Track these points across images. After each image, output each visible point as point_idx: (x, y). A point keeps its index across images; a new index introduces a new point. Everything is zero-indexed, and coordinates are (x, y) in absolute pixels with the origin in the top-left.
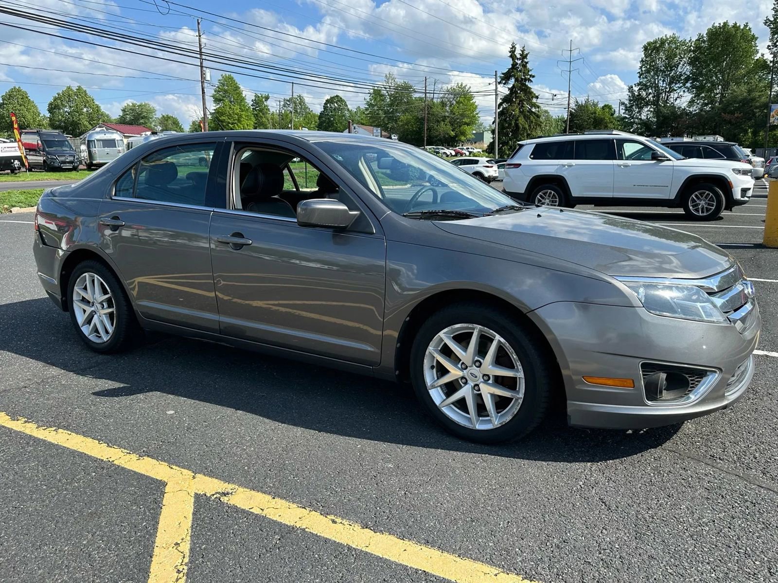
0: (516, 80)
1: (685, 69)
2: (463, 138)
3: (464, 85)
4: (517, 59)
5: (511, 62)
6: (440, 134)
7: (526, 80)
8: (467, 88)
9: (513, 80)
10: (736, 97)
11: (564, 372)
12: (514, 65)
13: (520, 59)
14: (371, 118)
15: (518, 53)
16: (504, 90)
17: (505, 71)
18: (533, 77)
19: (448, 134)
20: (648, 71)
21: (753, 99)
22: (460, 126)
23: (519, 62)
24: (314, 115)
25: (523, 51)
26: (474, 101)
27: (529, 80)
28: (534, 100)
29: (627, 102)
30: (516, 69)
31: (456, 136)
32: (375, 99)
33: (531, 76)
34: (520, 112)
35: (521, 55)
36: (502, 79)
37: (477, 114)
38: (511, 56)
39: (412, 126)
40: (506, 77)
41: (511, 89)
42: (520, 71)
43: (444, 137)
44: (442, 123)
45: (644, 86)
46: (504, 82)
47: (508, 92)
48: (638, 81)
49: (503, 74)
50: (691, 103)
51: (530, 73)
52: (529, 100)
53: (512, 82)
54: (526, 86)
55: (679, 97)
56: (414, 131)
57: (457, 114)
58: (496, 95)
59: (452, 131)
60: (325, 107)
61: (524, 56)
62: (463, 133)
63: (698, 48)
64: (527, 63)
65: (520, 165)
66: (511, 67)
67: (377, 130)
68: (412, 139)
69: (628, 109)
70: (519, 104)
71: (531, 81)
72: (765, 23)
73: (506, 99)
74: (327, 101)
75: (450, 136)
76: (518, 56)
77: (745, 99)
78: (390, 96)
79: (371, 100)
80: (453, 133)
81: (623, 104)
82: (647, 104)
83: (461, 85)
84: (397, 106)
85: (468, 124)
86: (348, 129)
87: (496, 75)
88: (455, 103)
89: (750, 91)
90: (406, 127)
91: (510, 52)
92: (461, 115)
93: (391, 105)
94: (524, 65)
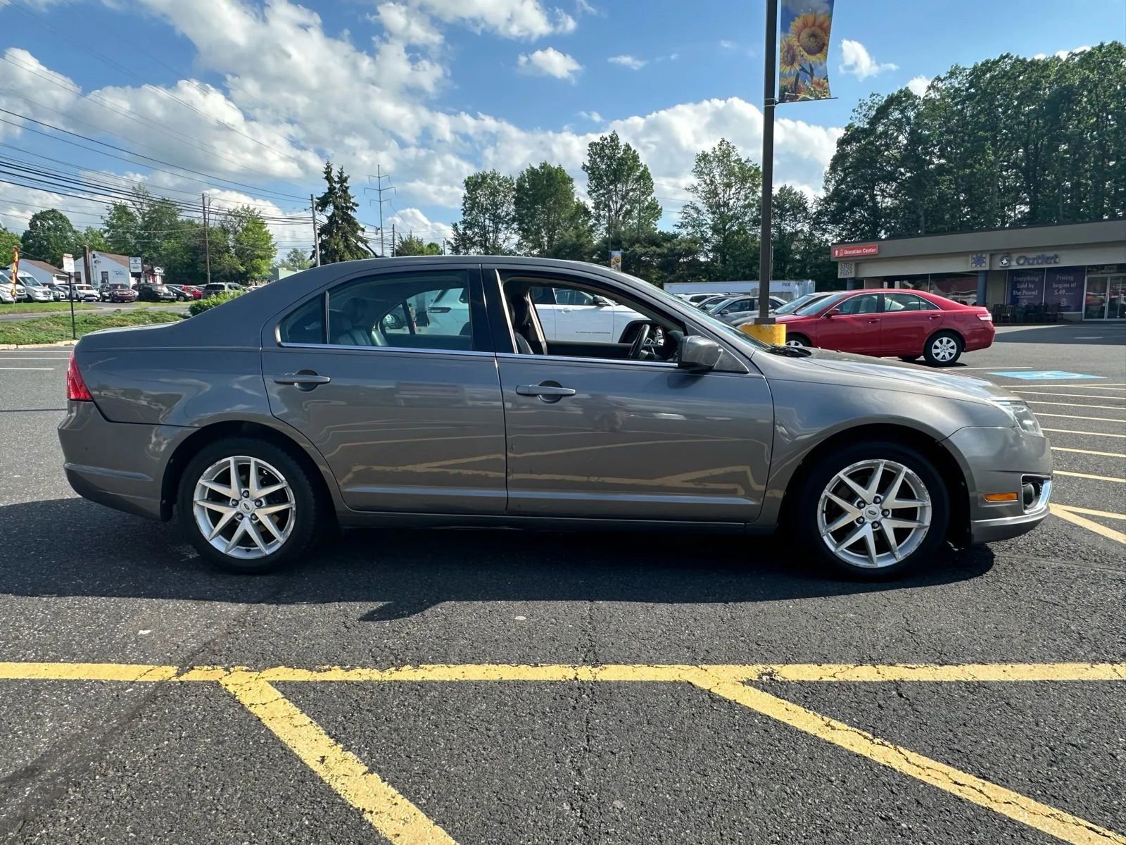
0: (336, 207)
1: (509, 208)
2: (256, 275)
3: (251, 208)
4: (335, 182)
5: (328, 185)
6: (224, 269)
7: (348, 208)
8: (256, 211)
9: (332, 207)
10: (566, 241)
11: (971, 494)
12: (331, 189)
13: (338, 183)
14: (114, 243)
15: (335, 174)
16: (323, 219)
17: (321, 195)
18: (357, 205)
19: (235, 269)
20: (472, 209)
21: (582, 245)
22: (251, 260)
23: (337, 186)
24: (11, 237)
25: (341, 173)
26: (267, 229)
27: (352, 209)
28: (360, 233)
29: (452, 241)
30: (334, 194)
31: (247, 272)
32: (119, 219)
33: (353, 204)
34: (345, 247)
35: (339, 178)
36: (318, 205)
37: (273, 246)
38: (327, 178)
39: (182, 257)
40: (323, 203)
41: (330, 218)
42: (340, 197)
43: (231, 272)
44: (226, 255)
45: (469, 225)
46: (320, 208)
47: (326, 221)
48: (461, 218)
49: (318, 199)
50: (519, 245)
51: (352, 200)
52: (354, 232)
53: (330, 210)
54: (349, 215)
55: (507, 238)
56: (185, 263)
57: (245, 244)
58: (315, 223)
59: (241, 265)
60: (33, 224)
61: (343, 180)
62: (257, 269)
63: (520, 188)
64: (347, 188)
65: (449, 309)
66: (327, 191)
67: (135, 261)
68: (183, 274)
69: (455, 249)
70: (342, 236)
71: (355, 211)
72: (583, 168)
73: (324, 230)
74: (36, 217)
75: (238, 271)
76: (336, 179)
77: (574, 245)
78: (144, 215)
79: (111, 219)
80: (242, 269)
81: (449, 243)
82: (474, 244)
83: (248, 208)
84: (155, 229)
85: (262, 258)
86: (82, 258)
87: (312, 200)
88: (241, 230)
89: (578, 236)
90: (173, 257)
91: (325, 173)
92: (252, 246)
93: (146, 227)
94: (345, 191)
